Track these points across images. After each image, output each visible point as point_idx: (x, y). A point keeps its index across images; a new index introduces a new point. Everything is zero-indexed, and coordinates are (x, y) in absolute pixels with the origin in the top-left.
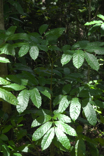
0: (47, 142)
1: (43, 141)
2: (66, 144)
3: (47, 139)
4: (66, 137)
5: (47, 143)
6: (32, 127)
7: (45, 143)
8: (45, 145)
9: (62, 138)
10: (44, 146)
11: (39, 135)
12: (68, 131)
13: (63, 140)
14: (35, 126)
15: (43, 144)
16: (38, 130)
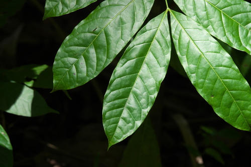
0: (131, 96)
1: (110, 94)
2: (233, 107)
3: (131, 82)
4: (234, 70)
5: (131, 101)
6: (47, 16)
7: (122, 106)
8: (125, 114)
9: (211, 74)
10: (121, 123)
11: (87, 59)
12: (241, 35)
13: (217, 85)
14: (67, 11)
15: (111, 109)
16: (82, 30)
